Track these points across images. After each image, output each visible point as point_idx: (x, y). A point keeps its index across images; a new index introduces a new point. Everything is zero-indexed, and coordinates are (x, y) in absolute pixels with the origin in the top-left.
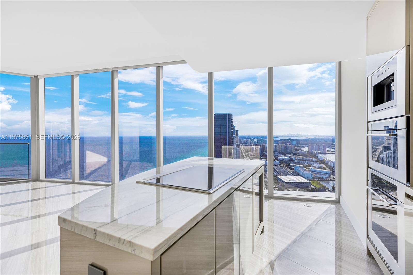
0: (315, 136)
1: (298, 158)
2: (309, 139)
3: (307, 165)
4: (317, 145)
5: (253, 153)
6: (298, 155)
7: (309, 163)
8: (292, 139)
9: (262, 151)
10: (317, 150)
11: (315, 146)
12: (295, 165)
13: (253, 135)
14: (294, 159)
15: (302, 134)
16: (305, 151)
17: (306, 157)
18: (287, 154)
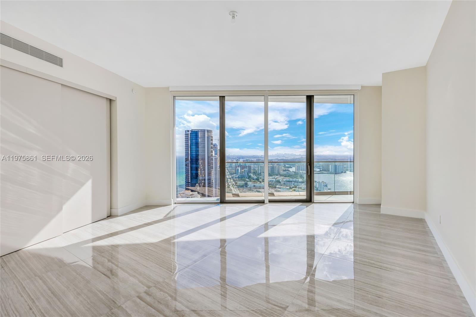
0: (302, 155)
1: (285, 180)
2: (297, 158)
3: (294, 186)
4: (303, 164)
5: (238, 175)
6: (285, 177)
7: (295, 185)
8: (280, 159)
9: (247, 173)
10: (303, 171)
11: (302, 166)
12: (281, 187)
13: (239, 155)
14: (280, 181)
15: (290, 154)
16: (292, 171)
17: (293, 178)
18: (274, 175)
